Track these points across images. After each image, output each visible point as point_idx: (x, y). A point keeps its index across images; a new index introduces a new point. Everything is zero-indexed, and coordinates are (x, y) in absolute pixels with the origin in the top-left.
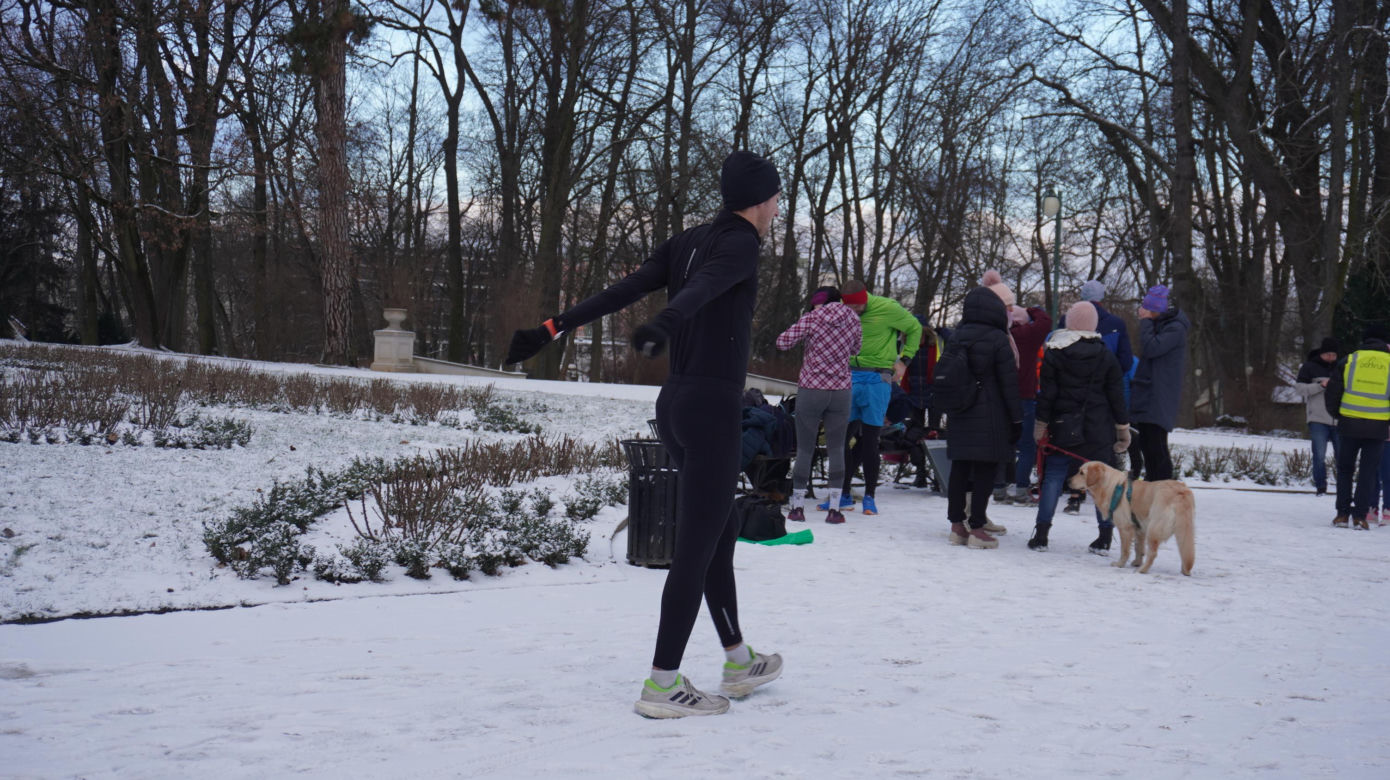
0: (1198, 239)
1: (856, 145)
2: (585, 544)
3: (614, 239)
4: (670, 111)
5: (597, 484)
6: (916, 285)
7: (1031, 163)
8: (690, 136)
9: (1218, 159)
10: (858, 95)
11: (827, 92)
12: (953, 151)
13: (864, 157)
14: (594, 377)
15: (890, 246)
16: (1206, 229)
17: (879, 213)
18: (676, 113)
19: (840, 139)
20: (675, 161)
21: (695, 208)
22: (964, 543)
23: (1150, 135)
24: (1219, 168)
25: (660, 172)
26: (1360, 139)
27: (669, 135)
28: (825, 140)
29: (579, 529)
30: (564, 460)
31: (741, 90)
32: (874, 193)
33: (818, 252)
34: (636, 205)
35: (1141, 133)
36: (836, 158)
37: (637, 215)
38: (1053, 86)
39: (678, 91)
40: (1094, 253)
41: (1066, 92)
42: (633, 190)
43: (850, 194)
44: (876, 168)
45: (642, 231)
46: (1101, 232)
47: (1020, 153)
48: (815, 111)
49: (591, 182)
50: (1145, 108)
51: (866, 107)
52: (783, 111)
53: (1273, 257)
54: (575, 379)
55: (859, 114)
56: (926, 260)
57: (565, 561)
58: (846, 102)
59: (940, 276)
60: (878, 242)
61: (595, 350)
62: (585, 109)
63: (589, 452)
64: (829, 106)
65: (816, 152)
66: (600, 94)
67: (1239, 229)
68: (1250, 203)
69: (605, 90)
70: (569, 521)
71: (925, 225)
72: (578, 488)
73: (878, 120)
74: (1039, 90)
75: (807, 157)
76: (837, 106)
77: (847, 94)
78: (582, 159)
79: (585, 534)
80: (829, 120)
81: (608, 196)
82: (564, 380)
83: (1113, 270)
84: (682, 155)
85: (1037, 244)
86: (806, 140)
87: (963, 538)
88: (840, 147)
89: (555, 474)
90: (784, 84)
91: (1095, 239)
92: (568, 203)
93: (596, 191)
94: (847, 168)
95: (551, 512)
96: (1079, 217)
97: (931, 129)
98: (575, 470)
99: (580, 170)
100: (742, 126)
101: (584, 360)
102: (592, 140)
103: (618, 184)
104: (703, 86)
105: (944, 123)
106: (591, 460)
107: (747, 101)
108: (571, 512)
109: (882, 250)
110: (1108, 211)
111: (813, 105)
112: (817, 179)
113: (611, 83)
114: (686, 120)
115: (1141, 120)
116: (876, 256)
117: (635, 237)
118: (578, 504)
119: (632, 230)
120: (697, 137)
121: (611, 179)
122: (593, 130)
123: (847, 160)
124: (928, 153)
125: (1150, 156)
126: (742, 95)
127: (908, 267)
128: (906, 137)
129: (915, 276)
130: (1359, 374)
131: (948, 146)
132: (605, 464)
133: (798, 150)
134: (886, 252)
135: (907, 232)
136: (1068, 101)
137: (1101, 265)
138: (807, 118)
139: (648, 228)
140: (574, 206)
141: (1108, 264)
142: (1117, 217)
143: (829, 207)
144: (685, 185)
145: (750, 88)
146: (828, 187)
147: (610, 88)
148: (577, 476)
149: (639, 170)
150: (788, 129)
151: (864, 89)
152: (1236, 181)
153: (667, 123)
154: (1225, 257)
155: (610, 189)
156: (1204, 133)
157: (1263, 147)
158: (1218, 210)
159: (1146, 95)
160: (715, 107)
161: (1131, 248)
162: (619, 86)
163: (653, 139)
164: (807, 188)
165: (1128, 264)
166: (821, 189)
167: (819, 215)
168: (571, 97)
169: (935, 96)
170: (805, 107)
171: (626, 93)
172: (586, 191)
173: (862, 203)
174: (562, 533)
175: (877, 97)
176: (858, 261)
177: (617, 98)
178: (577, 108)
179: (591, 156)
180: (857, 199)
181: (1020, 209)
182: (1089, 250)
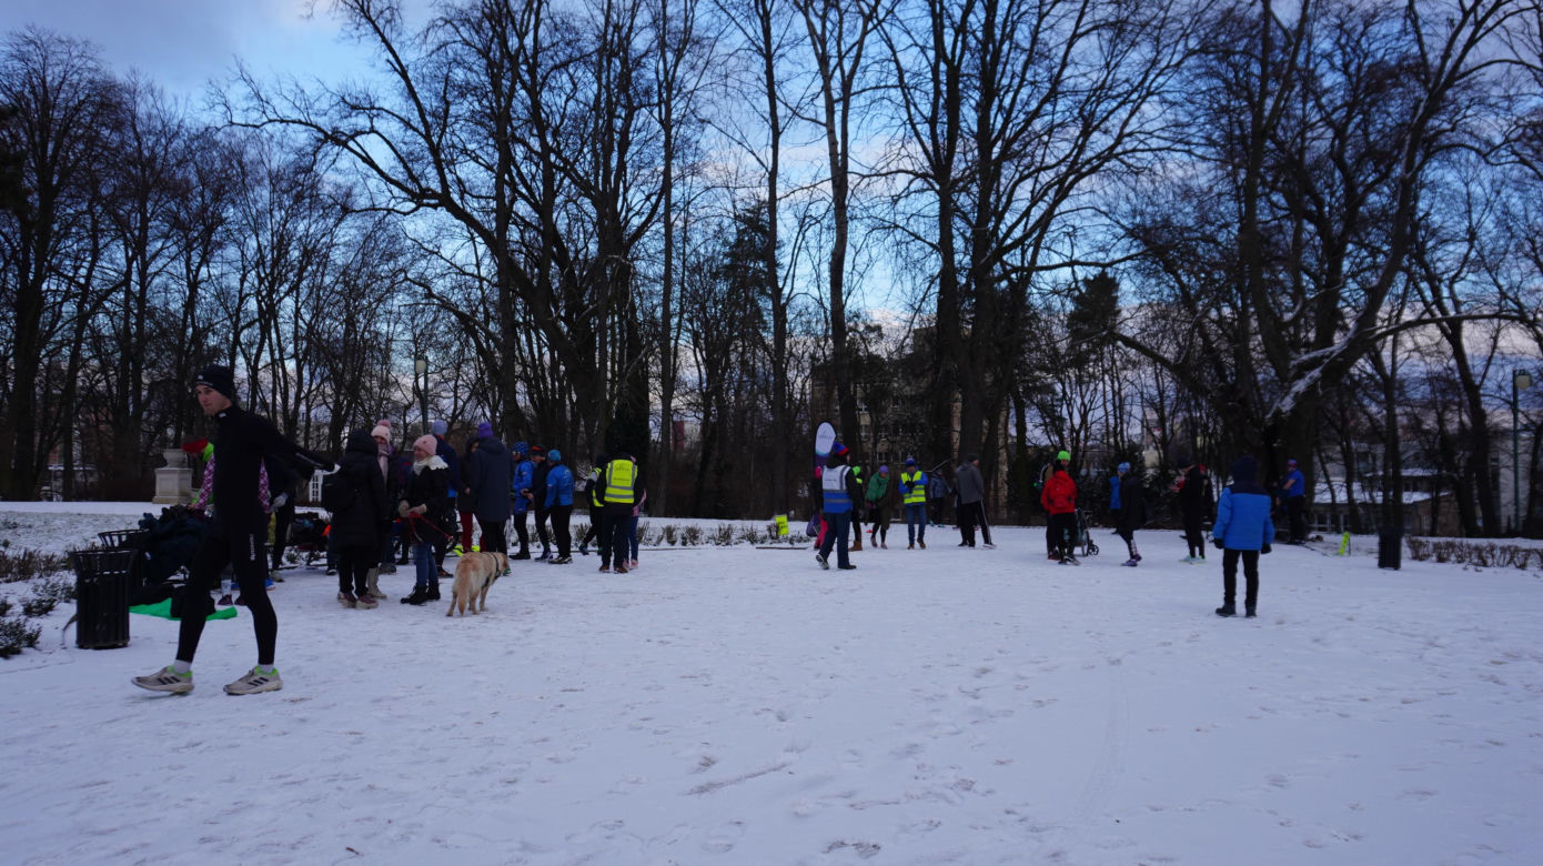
0: (520, 386)
1: (281, 320)
2: (37, 636)
3: (82, 388)
4: (128, 293)
5: (53, 586)
6: (330, 419)
7: (408, 336)
8: (145, 311)
9: (533, 335)
10: (280, 285)
11: (256, 283)
12: (354, 325)
13: (287, 329)
14: (67, 498)
15: (310, 391)
16: (527, 380)
17: (299, 369)
18: (134, 294)
19: (268, 315)
20: (134, 329)
21: (153, 364)
22: (354, 607)
23: (488, 316)
24: (534, 340)
25: (122, 337)
26: (620, 322)
27: (128, 310)
28: (256, 316)
29: (32, 624)
30: (25, 568)
31: (188, 278)
32: (295, 356)
33: (254, 398)
34: (101, 361)
35: (480, 317)
36: (265, 331)
37: (103, 369)
38: (420, 285)
39: (135, 277)
40: (456, 397)
41: (429, 290)
42: (98, 350)
43: (277, 356)
44: (296, 338)
45: (108, 381)
46: (460, 382)
47: (400, 328)
48: (249, 295)
49: (61, 344)
50: (484, 300)
51: (287, 294)
52: (222, 295)
53: (571, 400)
54: (50, 499)
55: (281, 299)
56: (337, 403)
57: (18, 652)
58: (271, 291)
59: (347, 414)
60: (300, 389)
61: (68, 473)
62: (53, 287)
63: (49, 560)
64: (258, 293)
65: (250, 325)
66: (66, 277)
67: (549, 380)
68: (554, 364)
69: (71, 274)
70: (23, 618)
71: (336, 378)
72: (35, 590)
73: (297, 302)
74: (410, 288)
75: (243, 328)
76: (264, 293)
77: (272, 284)
78: (53, 325)
79: (36, 628)
80: (259, 303)
81: (75, 355)
82: (39, 500)
83: (468, 407)
84: (140, 324)
85: (416, 390)
86: (242, 315)
87: (352, 603)
88: (268, 322)
89: (16, 580)
90: (222, 275)
91: (456, 387)
92: (40, 361)
93: (66, 351)
94: (274, 335)
95: (9, 612)
96: (444, 372)
97: (335, 312)
98: (37, 575)
99: (51, 333)
100: (190, 304)
101: (58, 483)
102: (60, 311)
103: (84, 346)
104: (156, 274)
105: (347, 306)
106: (50, 566)
107: (194, 285)
108: (29, 611)
109: (302, 395)
110: (465, 368)
111: (246, 291)
112: (251, 345)
113: (76, 269)
114: (142, 299)
115: (481, 309)
116: (298, 401)
117: (102, 386)
118: (35, 604)
119: (99, 381)
120: (151, 313)
121: (79, 340)
122: (61, 304)
123: (273, 330)
124: (335, 327)
125: (489, 335)
126: (189, 282)
127: (324, 407)
128: (317, 312)
129: (328, 413)
130: (614, 475)
131: (350, 323)
132: (65, 568)
133: (235, 325)
134: (307, 397)
135: (322, 382)
136: (430, 295)
137: (460, 403)
138: (242, 300)
139: (113, 380)
140: (46, 361)
141: (465, 404)
142: (470, 372)
143: (261, 365)
144: (141, 347)
145: (196, 276)
146: (260, 350)
147: (76, 273)
148: (38, 581)
149: (104, 337)
150: (226, 308)
151: (286, 281)
152: (545, 350)
153: (127, 300)
154: (539, 397)
155: (78, 347)
156: (524, 318)
157: (558, 329)
158: (534, 368)
159: (483, 293)
160: (166, 289)
161: (479, 393)
162: (83, 271)
163: (115, 313)
164: (243, 351)
165: (479, 403)
166: (254, 351)
167: (254, 370)
168: (40, 279)
169: (338, 288)
170: (241, 291)
171: (89, 277)
172: (57, 351)
173: (286, 362)
174: (16, 631)
175: (295, 288)
176: (285, 400)
177: (82, 281)
178: (44, 286)
179: (60, 324)
180: (282, 359)
181: (403, 367)
182: (452, 394)
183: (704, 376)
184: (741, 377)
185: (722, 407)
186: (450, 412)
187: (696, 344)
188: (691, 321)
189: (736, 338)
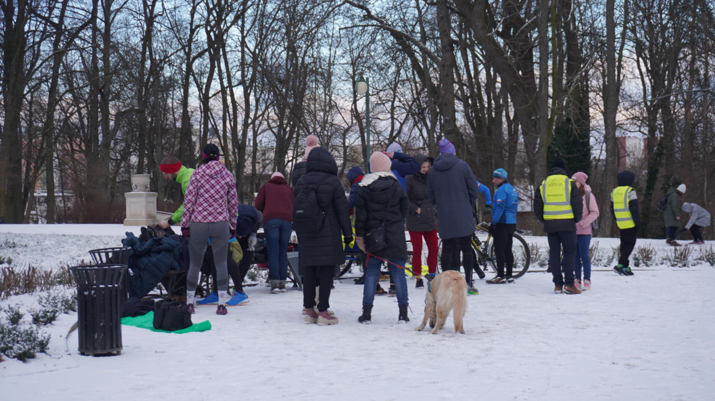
0: (459, 106)
1: (228, 49)
2: (47, 343)
3: (59, 121)
4: (95, 29)
5: (54, 298)
6: (275, 145)
7: (348, 58)
8: (110, 46)
9: (469, 53)
10: (227, 15)
11: (206, 13)
12: (295, 52)
13: (234, 57)
14: (50, 220)
15: (256, 118)
16: (464, 99)
17: (247, 96)
18: (99, 30)
19: (217, 45)
20: (101, 64)
21: (117, 96)
22: (315, 322)
23: (424, 38)
24: (470, 58)
25: (91, 73)
26: (557, 36)
27: (95, 46)
28: (206, 47)
29: (42, 332)
30: (29, 283)
31: (145, 13)
32: (242, 82)
33: (206, 124)
34: (74, 96)
35: (418, 37)
36: (214, 59)
37: (76, 100)
38: (359, 7)
39: (100, 14)
40: (392, 118)
41: (367, 10)
42: (71, 84)
43: (226, 84)
44: (243, 64)
45: (80, 114)
46: (397, 103)
47: (339, 52)
48: (198, 26)
49: (41, 81)
50: (420, 20)
51: (233, 23)
52: (175, 27)
53: (508, 116)
54: (36, 222)
55: (229, 28)
56: (281, 127)
57: (33, 356)
58: (219, 20)
59: (291, 137)
60: (247, 116)
61: (50, 200)
62: (33, 28)
63: (48, 275)
64: (208, 23)
65: (200, 55)
66: (43, 18)
67: (485, 98)
68: (491, 82)
69: (47, 15)
70: (34, 326)
71: (280, 103)
72: (40, 302)
73: (242, 32)
74: (349, 9)
75: (194, 58)
76: (213, 23)
77: (219, 14)
78: (33, 64)
79: (46, 336)
80: (208, 33)
81: (53, 90)
82: (28, 223)
83: (406, 129)
84: (105, 59)
85: (355, 113)
86: (193, 46)
87: (314, 319)
88: (217, 51)
89: (23, 293)
90: (175, 8)
91: (393, 108)
92: (24, 96)
93: (44, 87)
94: (223, 65)
95: (21, 321)
96: (381, 94)
97: (279, 37)
98: (38, 288)
99: (31, 72)
100: (147, 38)
101: (44, 207)
102: (39, 50)
103: (60, 82)
104: (118, 11)
105: (288, 33)
106: (49, 281)
107: (150, 20)
108: (36, 320)
109: (250, 121)
110: (400, 89)
111: (197, 22)
112: (202, 74)
113: (51, 9)
114: (107, 35)
115: (418, 29)
116: (246, 125)
117: (75, 119)
118: (41, 314)
119: (72, 114)
120: (115, 47)
121: (55, 77)
122: (39, 43)
123: (222, 59)
124: (277, 53)
125: (425, 52)
126: (146, 16)
127: (269, 132)
128: (261, 44)
129: (273, 138)
131: (292, 49)
132: (60, 283)
133: (188, 54)
134: (253, 122)
135: (267, 108)
136: (369, 16)
137: (397, 125)
138: (192, 31)
139: (84, 111)
140: (29, 97)
141: (402, 125)
142: (406, 93)
143: (211, 92)
144: (108, 81)
145: (152, 11)
146: (210, 79)
147: (50, 14)
148: (40, 293)
149: (75, 71)
150: (180, 39)
151: (232, 10)
152: (481, 67)
153: (94, 37)
154: (477, 117)
155: (54, 84)
156: (459, 36)
157: (497, 45)
158: (471, 86)
159: (420, 12)
160: (127, 25)
161: (417, 114)
162: (56, 12)
163: (84, 49)
164: (195, 80)
165: (415, 124)
166: (205, 80)
167: (205, 99)
168: (22, 20)
169: (280, 14)
170: (191, 24)
171: (62, 17)
172: (37, 88)
173: (234, 89)
174: (30, 337)
175: (240, 16)
176: (234, 129)
177: (56, 21)
178: (26, 28)
179: (39, 62)
180: (231, 86)
181: (342, 90)
182: (389, 116)
183: (649, 89)
184: (691, 88)
185: (669, 121)
186: (387, 134)
187: (639, 54)
188: (633, 30)
189: (684, 45)
